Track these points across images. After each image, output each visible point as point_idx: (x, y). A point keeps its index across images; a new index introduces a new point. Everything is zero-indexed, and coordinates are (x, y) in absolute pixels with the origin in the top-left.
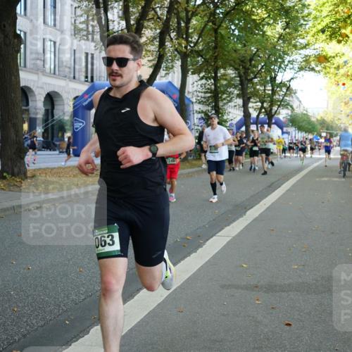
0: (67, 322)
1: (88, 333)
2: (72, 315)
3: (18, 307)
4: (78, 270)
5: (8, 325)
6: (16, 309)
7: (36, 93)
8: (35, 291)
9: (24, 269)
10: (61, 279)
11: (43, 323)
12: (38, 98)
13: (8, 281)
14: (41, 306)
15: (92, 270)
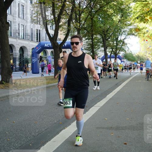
0: (31, 145)
1: (40, 149)
2: (32, 142)
3: (9, 138)
4: (35, 122)
5: (5, 147)
6: (8, 140)
7: (16, 47)
8: (16, 132)
9: (12, 122)
10: (28, 126)
11: (20, 145)
12: (17, 49)
13: (5, 128)
14: (19, 138)
15: (41, 122)
